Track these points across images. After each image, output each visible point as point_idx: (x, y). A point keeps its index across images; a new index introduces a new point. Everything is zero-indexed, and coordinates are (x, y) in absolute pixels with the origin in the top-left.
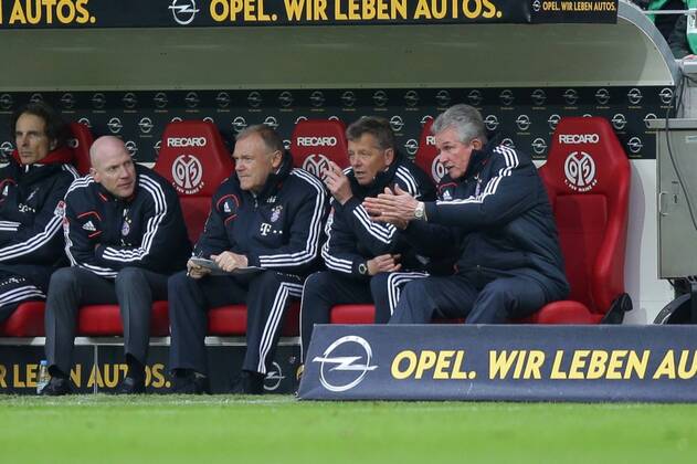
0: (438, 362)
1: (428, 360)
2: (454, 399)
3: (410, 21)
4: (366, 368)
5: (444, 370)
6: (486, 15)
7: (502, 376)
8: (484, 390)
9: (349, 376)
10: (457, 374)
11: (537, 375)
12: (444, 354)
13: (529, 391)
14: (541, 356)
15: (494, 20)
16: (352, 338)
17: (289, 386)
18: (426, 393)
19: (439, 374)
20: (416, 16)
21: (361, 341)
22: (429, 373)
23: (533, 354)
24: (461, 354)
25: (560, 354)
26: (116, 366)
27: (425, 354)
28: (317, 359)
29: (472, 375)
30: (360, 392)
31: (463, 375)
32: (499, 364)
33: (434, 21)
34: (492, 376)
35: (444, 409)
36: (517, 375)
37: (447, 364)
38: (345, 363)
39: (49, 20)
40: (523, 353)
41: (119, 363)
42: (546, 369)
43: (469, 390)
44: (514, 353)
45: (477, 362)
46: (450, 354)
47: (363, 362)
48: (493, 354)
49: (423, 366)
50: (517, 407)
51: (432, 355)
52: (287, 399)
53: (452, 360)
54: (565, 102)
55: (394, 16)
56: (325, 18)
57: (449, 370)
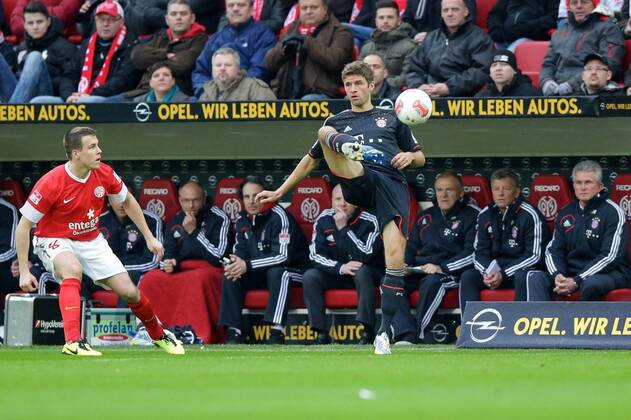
0: (543, 325)
1: (536, 323)
2: (552, 347)
3: (525, 115)
4: (498, 328)
5: (546, 329)
6: (572, 112)
7: (582, 333)
8: (570, 342)
9: (488, 333)
10: (554, 332)
11: (603, 333)
12: (546, 320)
13: (598, 342)
14: (606, 321)
15: (577, 115)
16: (490, 310)
17: (451, 339)
18: (535, 344)
19: (543, 332)
20: (529, 113)
21: (495, 312)
22: (537, 331)
23: (601, 320)
24: (556, 320)
25: (617, 320)
26: (345, 327)
27: (534, 320)
28: (468, 323)
29: (564, 332)
30: (495, 343)
31: (558, 333)
32: (580, 326)
33: (540, 116)
34: (576, 333)
35: (546, 354)
36: (591, 333)
37: (548, 326)
38: (486, 325)
39: (304, 115)
40: (595, 319)
41: (347, 325)
42: (609, 329)
43: (562, 342)
44: (589, 319)
45: (566, 325)
46: (550, 319)
47: (496, 324)
48: (576, 320)
49: (533, 327)
50: (590, 352)
51: (539, 320)
52: (451, 348)
53: (551, 323)
54: (620, 165)
55: (515, 113)
56: (473, 114)
57: (549, 330)
